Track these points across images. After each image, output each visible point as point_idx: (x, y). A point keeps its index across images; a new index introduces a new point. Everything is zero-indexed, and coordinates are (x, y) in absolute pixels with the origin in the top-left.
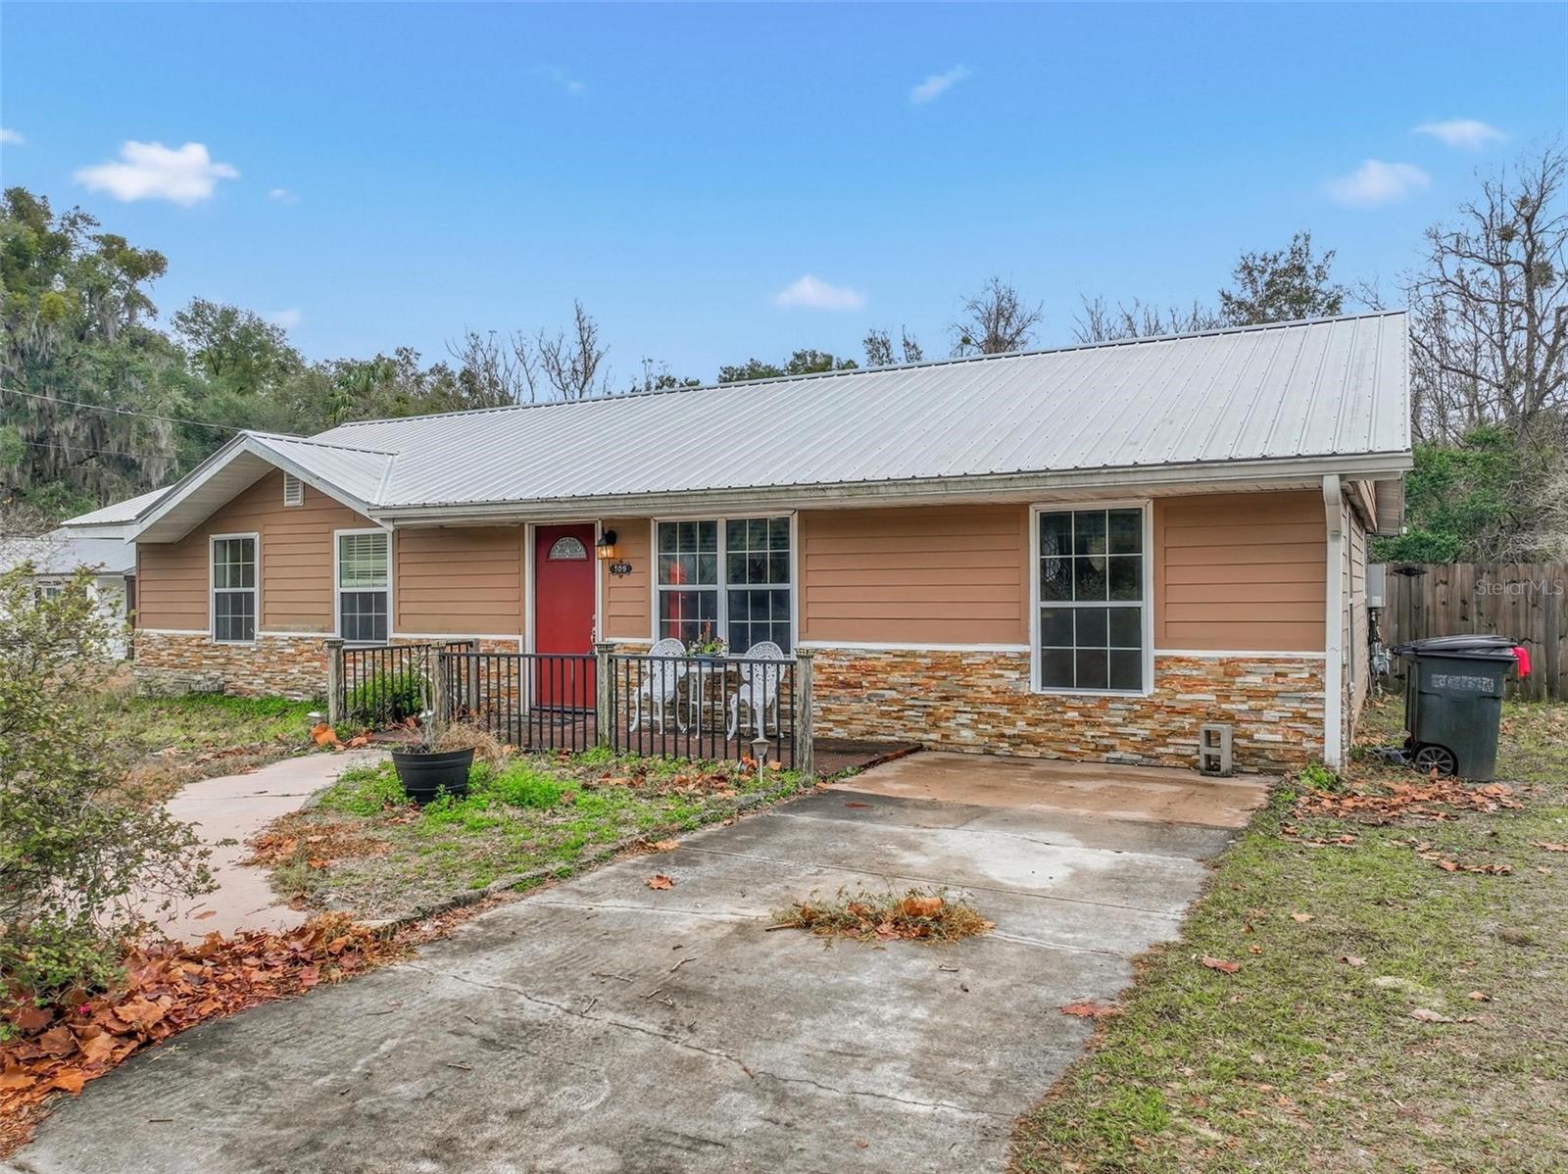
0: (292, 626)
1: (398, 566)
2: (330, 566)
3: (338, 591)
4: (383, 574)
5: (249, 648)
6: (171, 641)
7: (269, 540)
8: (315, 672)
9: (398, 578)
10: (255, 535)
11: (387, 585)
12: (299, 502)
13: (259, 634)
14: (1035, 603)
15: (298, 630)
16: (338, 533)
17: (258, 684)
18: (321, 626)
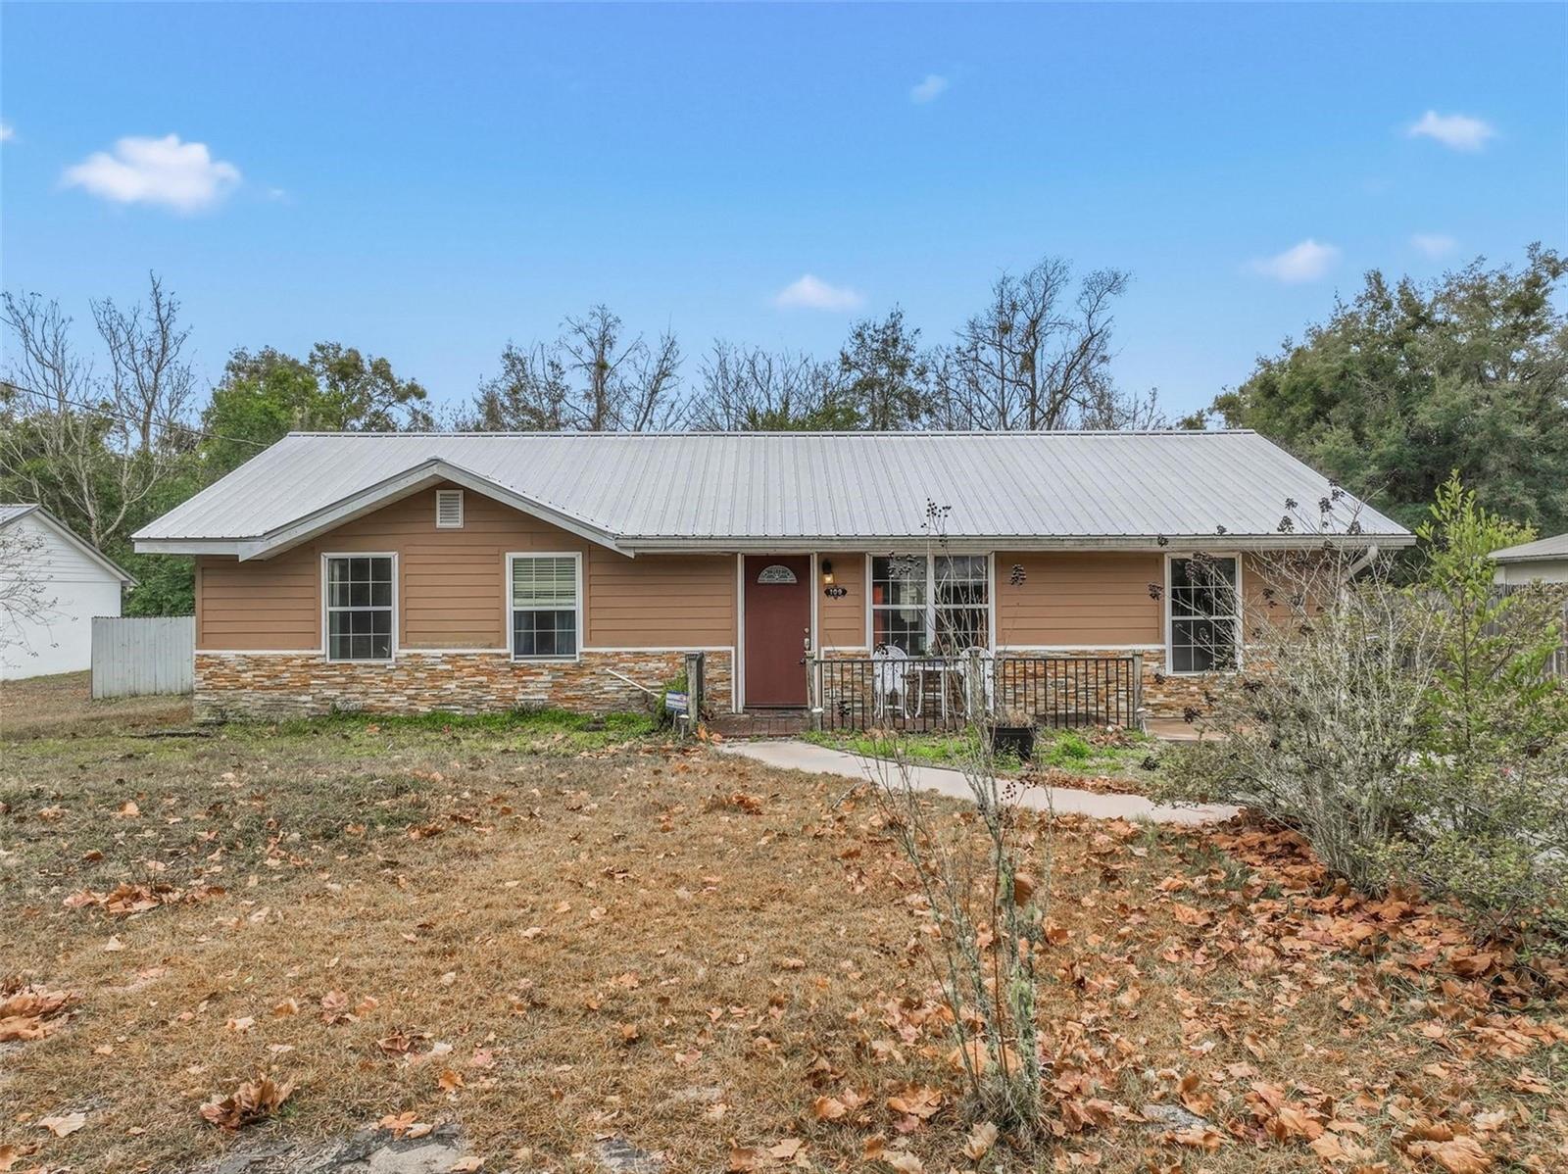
0: (446, 643)
1: (588, 585)
2: (501, 586)
3: (511, 606)
4: (573, 594)
5: (385, 666)
6: (258, 663)
7: (409, 560)
8: (481, 685)
9: (589, 597)
10: (394, 557)
11: (578, 605)
12: (459, 524)
13: (397, 651)
14: (1169, 618)
15: (455, 647)
16: (510, 557)
17: (395, 701)
18: (488, 643)
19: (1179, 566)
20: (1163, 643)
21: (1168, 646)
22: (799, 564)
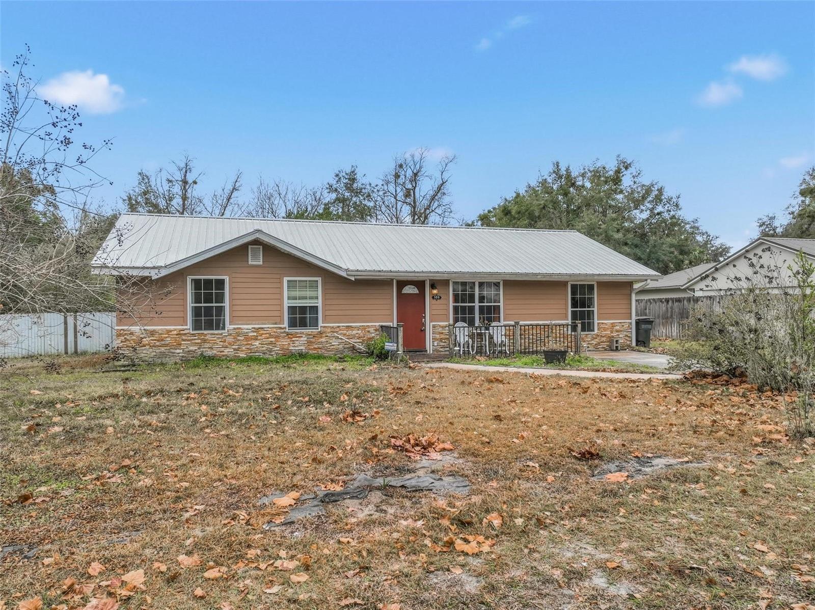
0: (254, 322)
1: (324, 293)
2: (281, 294)
3: (287, 303)
4: (317, 298)
5: (222, 334)
7: (234, 280)
8: (271, 343)
9: (324, 299)
10: (226, 278)
11: (319, 303)
12: (261, 263)
13: (229, 327)
14: (570, 309)
15: (258, 324)
16: (286, 279)
17: (226, 351)
18: (274, 322)
19: (574, 287)
20: (568, 320)
21: (569, 321)
22: (420, 284)
